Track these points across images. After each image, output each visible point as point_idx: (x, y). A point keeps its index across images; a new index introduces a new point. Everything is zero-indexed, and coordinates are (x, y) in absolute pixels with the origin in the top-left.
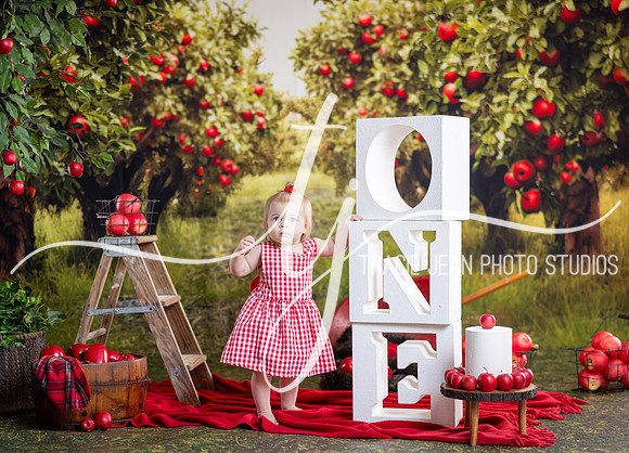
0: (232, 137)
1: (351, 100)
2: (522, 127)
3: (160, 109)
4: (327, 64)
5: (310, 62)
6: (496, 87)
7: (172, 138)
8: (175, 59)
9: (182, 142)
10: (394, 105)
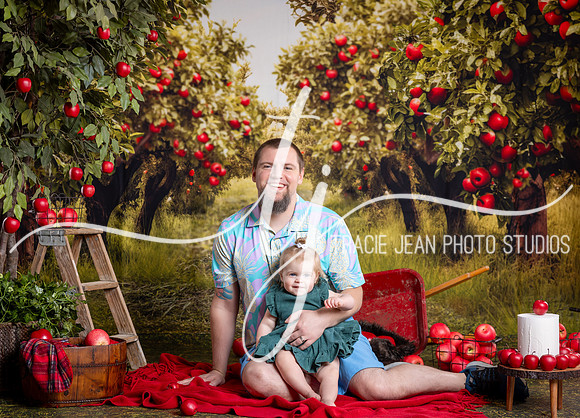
0: (220, 143)
1: (328, 111)
2: (478, 138)
3: (157, 117)
4: (306, 79)
5: (292, 77)
6: (456, 102)
7: (168, 143)
8: (171, 72)
9: (176, 146)
10: (366, 116)
